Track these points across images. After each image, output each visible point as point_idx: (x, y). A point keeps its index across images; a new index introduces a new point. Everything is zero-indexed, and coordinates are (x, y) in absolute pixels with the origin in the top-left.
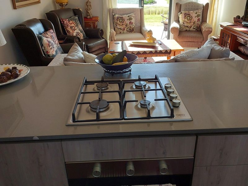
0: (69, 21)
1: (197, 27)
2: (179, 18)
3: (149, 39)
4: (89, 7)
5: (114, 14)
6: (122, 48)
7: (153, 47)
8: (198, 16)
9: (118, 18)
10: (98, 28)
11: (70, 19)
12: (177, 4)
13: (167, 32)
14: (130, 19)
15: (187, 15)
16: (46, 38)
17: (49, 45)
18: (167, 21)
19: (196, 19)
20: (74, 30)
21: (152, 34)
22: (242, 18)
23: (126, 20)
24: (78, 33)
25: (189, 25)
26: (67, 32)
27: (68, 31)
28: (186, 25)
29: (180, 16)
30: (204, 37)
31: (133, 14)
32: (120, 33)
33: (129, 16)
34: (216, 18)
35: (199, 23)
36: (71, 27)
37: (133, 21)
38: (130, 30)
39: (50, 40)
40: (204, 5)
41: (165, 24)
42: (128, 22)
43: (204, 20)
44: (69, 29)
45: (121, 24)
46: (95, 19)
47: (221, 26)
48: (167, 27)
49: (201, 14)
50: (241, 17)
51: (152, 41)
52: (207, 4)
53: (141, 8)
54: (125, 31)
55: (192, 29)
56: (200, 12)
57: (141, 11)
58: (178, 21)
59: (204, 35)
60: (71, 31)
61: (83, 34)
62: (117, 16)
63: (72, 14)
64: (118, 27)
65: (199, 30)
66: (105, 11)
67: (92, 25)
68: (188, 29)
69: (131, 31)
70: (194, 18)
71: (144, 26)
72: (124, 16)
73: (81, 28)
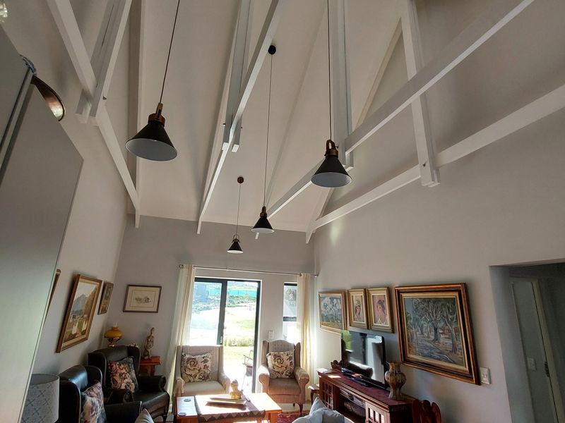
0: (120, 365)
1: (290, 373)
2: (267, 360)
3: (233, 394)
4: (150, 343)
5: (183, 354)
6: (197, 409)
7: (241, 407)
8: (290, 358)
9: (189, 359)
10: (155, 375)
11: (121, 361)
12: (264, 342)
13: (250, 378)
14: (206, 361)
15: (277, 357)
16: (90, 398)
17: (92, 409)
18: (251, 363)
19: (288, 363)
20: (124, 379)
21: (237, 385)
22: (340, 364)
23: (199, 363)
24: (128, 384)
25: (280, 370)
26: (112, 382)
27: (115, 381)
28: (276, 370)
29: (269, 358)
30: (301, 387)
31: (209, 355)
32: (190, 381)
33: (204, 358)
34: (310, 361)
35: (292, 368)
36: (121, 375)
37: (209, 364)
38: (204, 376)
39: (95, 400)
40: (295, 345)
41: (249, 367)
42: (202, 365)
43: (297, 363)
44: (117, 378)
45: (192, 368)
46: (155, 361)
47: (319, 373)
48: (251, 371)
49: (293, 356)
50: (339, 362)
51: (237, 397)
52: (299, 344)
53: (219, 346)
54: (197, 379)
55: (284, 376)
56: (292, 353)
57: (221, 350)
58: (266, 364)
59: (301, 385)
60: (119, 381)
61: (135, 385)
62: (187, 356)
63: (124, 353)
64: (188, 372)
65: (293, 377)
66: (172, 349)
67: (149, 370)
68: (279, 375)
69: (205, 378)
70: (285, 361)
71: (223, 372)
72: (197, 357)
73: (134, 375)
